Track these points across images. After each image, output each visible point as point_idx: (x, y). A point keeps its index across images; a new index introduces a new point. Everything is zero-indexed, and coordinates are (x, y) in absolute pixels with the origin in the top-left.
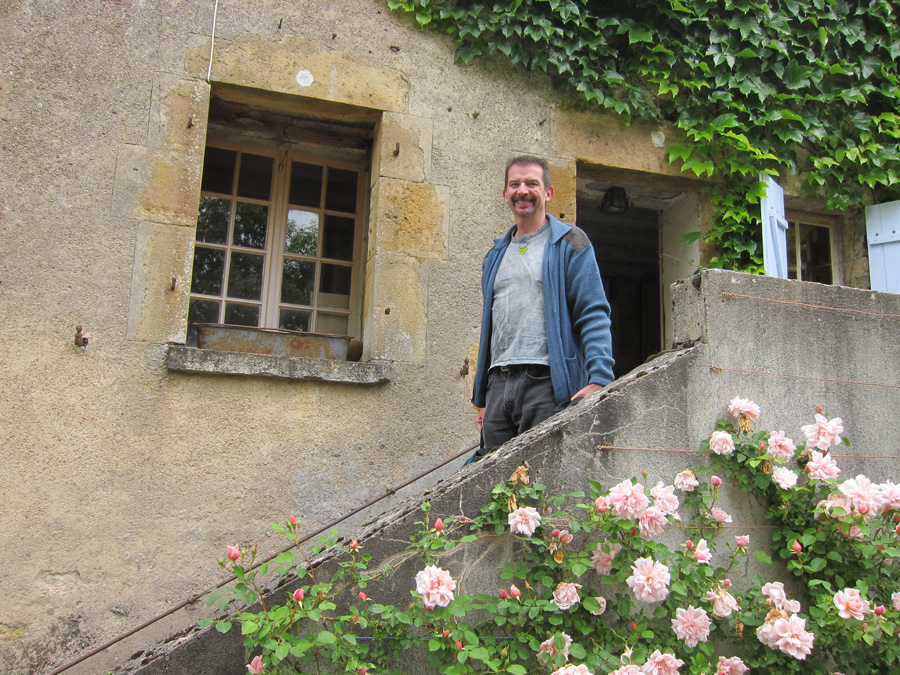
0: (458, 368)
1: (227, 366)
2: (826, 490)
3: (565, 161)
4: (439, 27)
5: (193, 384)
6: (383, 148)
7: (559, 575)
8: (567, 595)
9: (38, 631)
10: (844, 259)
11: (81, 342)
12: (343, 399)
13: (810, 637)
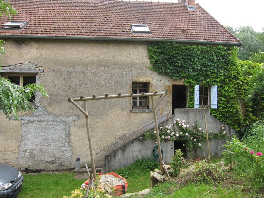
0: (159, 109)
1: (136, 111)
2: (183, 126)
3: (171, 85)
4: (155, 71)
5: (133, 113)
6: (150, 86)
7: (163, 131)
8: (163, 132)
9: (122, 136)
10: (209, 90)
11: (123, 110)
12: (147, 113)
13: (179, 135)
